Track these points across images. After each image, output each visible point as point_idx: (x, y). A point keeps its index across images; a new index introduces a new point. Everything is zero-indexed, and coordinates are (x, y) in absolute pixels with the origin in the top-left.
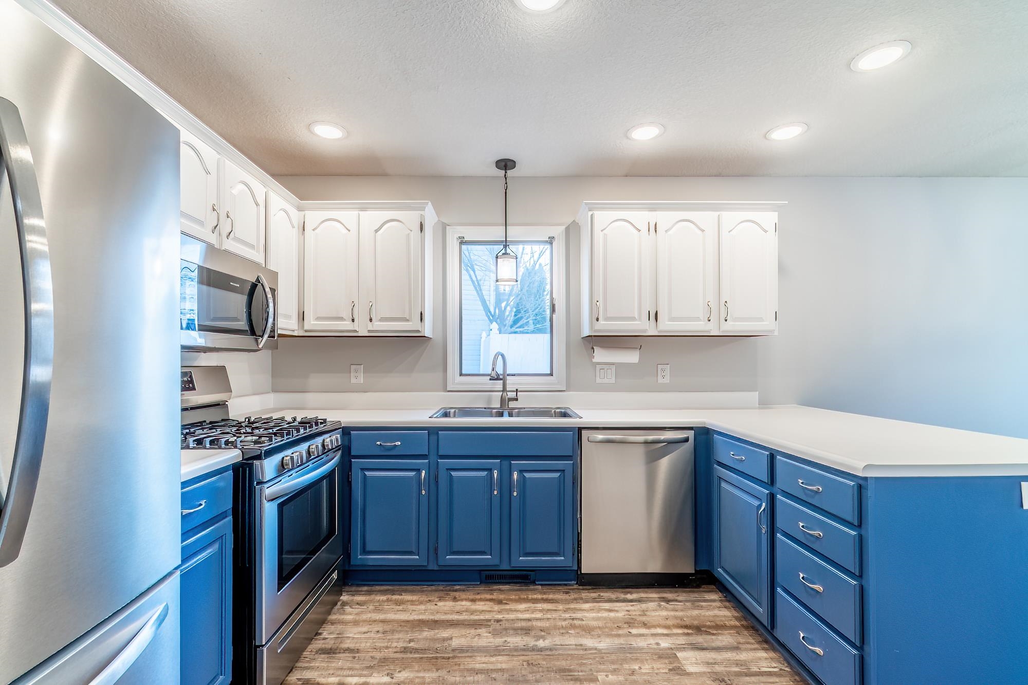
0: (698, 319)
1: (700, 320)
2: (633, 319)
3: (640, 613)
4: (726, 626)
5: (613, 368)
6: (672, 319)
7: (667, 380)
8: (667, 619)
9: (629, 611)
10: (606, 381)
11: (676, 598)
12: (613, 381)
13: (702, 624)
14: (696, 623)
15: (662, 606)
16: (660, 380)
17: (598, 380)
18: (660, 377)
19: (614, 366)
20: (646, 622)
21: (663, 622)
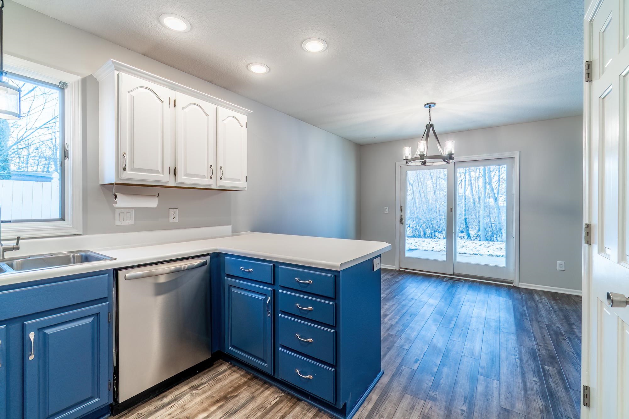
0: (204, 177)
1: (205, 177)
2: (157, 172)
3: (180, 411)
4: (240, 385)
5: (132, 212)
6: (187, 175)
7: (176, 220)
8: (202, 403)
9: (171, 414)
10: (125, 223)
11: (201, 382)
12: (132, 222)
13: (226, 392)
14: (222, 394)
15: (194, 394)
16: (171, 220)
17: (118, 223)
18: (171, 218)
19: (133, 210)
20: (188, 416)
21: (200, 408)
